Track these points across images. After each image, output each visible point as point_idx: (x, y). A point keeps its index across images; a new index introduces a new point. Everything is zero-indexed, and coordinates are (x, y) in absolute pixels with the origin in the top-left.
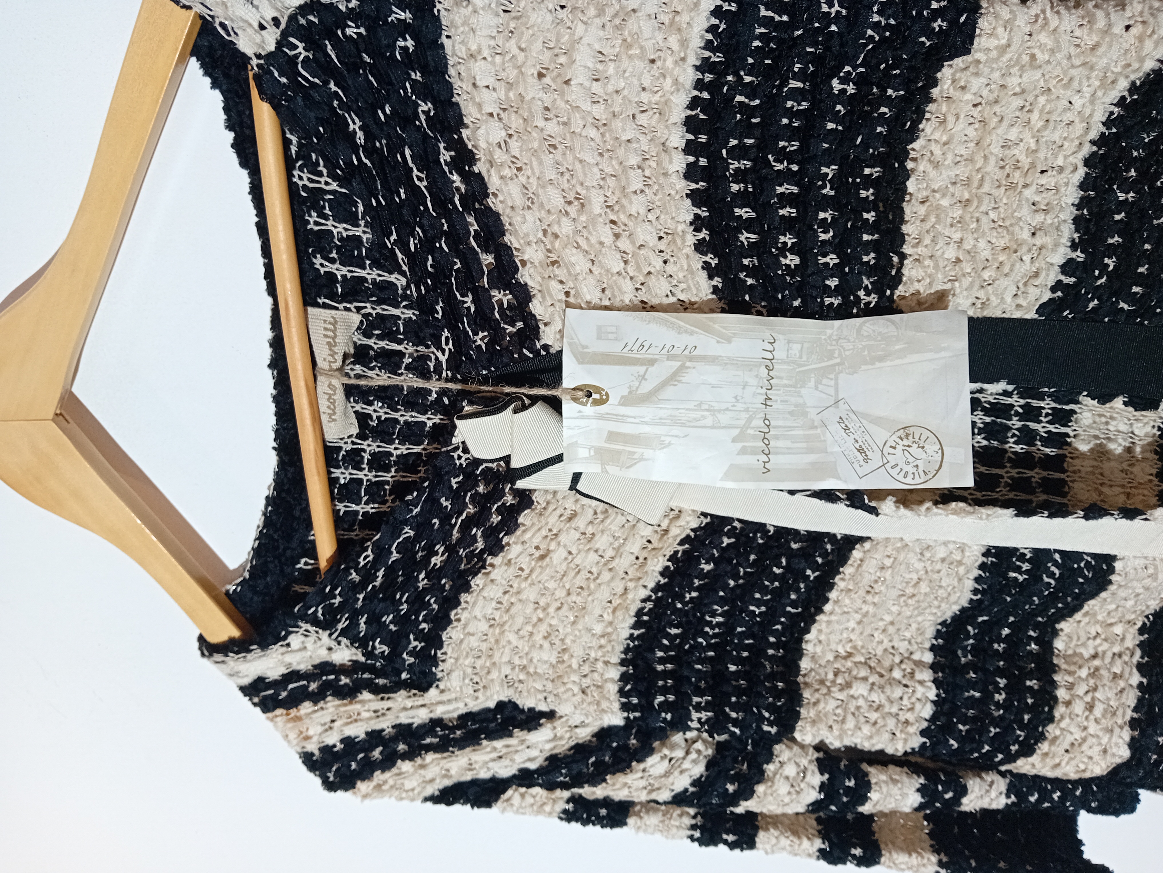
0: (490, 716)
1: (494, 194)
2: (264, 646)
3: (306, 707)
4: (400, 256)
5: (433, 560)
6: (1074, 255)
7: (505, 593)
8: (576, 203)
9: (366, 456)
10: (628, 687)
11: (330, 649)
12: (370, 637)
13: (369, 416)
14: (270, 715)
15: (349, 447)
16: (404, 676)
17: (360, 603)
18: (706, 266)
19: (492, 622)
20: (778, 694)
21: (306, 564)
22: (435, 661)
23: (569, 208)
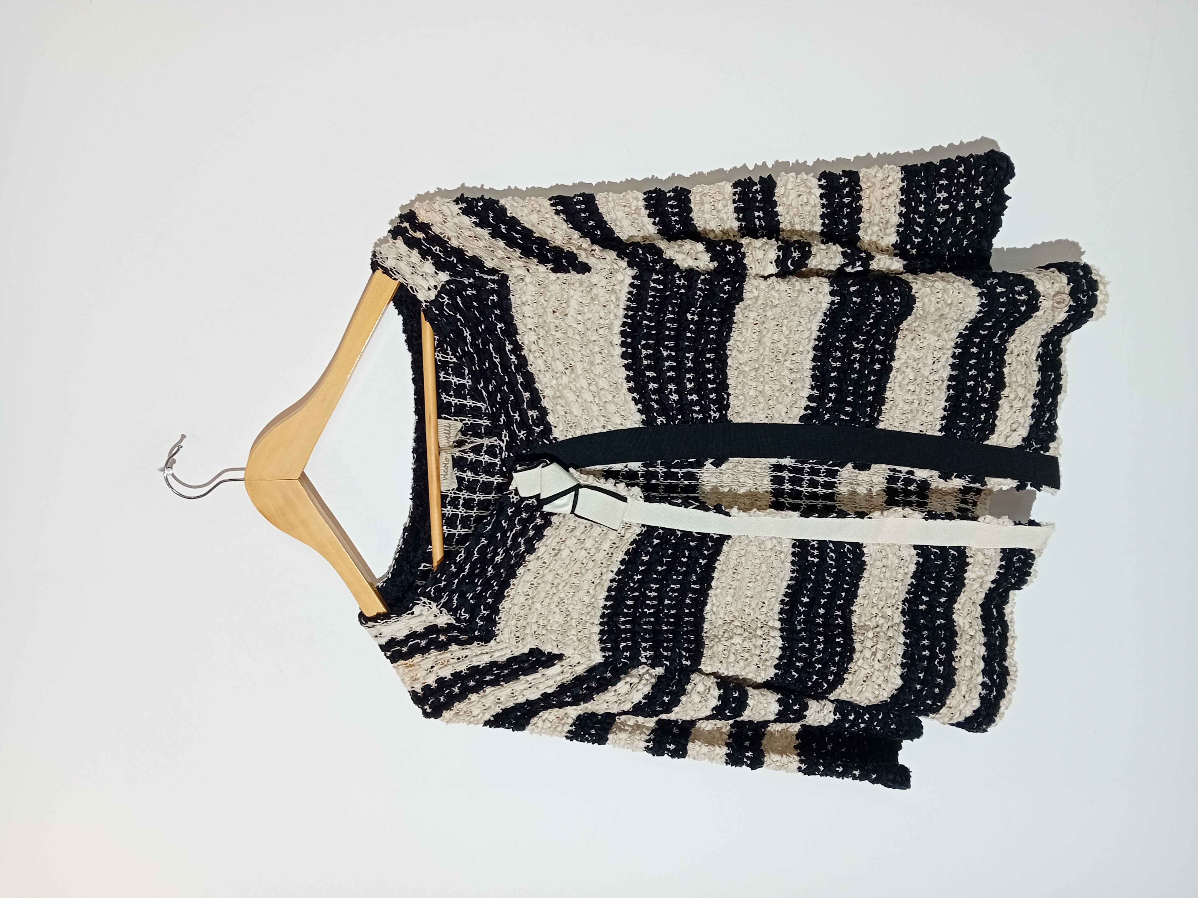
0: (525, 658)
1: (531, 365)
2: (399, 615)
3: (418, 658)
4: (484, 393)
5: (496, 559)
6: (813, 392)
7: (535, 578)
8: (570, 369)
9: (461, 501)
10: (605, 638)
11: (436, 616)
12: (459, 608)
13: (464, 478)
14: (396, 665)
15: (453, 495)
16: (476, 633)
17: (455, 586)
18: (634, 399)
19: (527, 597)
20: (690, 642)
21: (425, 567)
22: (495, 623)
23: (566, 371)
